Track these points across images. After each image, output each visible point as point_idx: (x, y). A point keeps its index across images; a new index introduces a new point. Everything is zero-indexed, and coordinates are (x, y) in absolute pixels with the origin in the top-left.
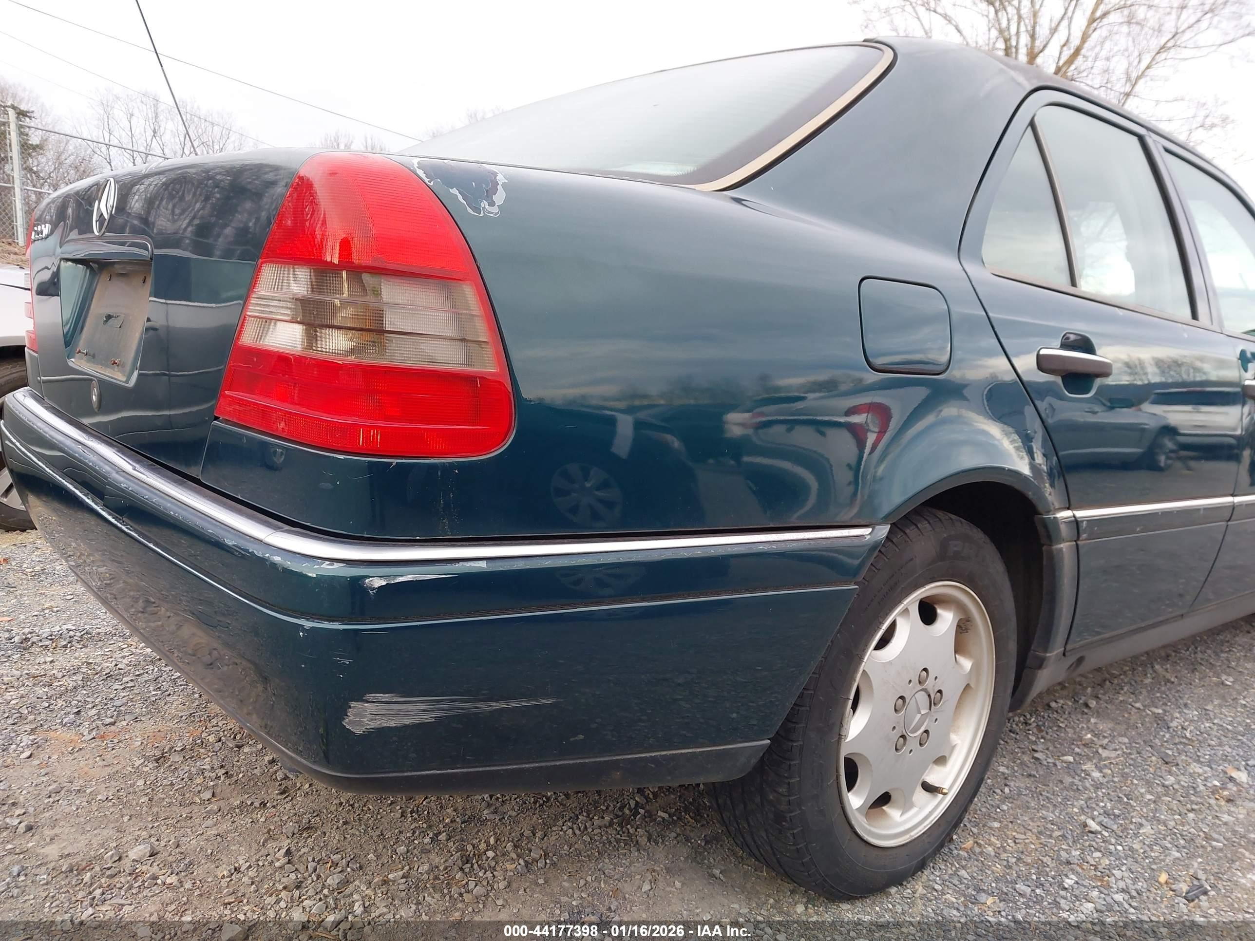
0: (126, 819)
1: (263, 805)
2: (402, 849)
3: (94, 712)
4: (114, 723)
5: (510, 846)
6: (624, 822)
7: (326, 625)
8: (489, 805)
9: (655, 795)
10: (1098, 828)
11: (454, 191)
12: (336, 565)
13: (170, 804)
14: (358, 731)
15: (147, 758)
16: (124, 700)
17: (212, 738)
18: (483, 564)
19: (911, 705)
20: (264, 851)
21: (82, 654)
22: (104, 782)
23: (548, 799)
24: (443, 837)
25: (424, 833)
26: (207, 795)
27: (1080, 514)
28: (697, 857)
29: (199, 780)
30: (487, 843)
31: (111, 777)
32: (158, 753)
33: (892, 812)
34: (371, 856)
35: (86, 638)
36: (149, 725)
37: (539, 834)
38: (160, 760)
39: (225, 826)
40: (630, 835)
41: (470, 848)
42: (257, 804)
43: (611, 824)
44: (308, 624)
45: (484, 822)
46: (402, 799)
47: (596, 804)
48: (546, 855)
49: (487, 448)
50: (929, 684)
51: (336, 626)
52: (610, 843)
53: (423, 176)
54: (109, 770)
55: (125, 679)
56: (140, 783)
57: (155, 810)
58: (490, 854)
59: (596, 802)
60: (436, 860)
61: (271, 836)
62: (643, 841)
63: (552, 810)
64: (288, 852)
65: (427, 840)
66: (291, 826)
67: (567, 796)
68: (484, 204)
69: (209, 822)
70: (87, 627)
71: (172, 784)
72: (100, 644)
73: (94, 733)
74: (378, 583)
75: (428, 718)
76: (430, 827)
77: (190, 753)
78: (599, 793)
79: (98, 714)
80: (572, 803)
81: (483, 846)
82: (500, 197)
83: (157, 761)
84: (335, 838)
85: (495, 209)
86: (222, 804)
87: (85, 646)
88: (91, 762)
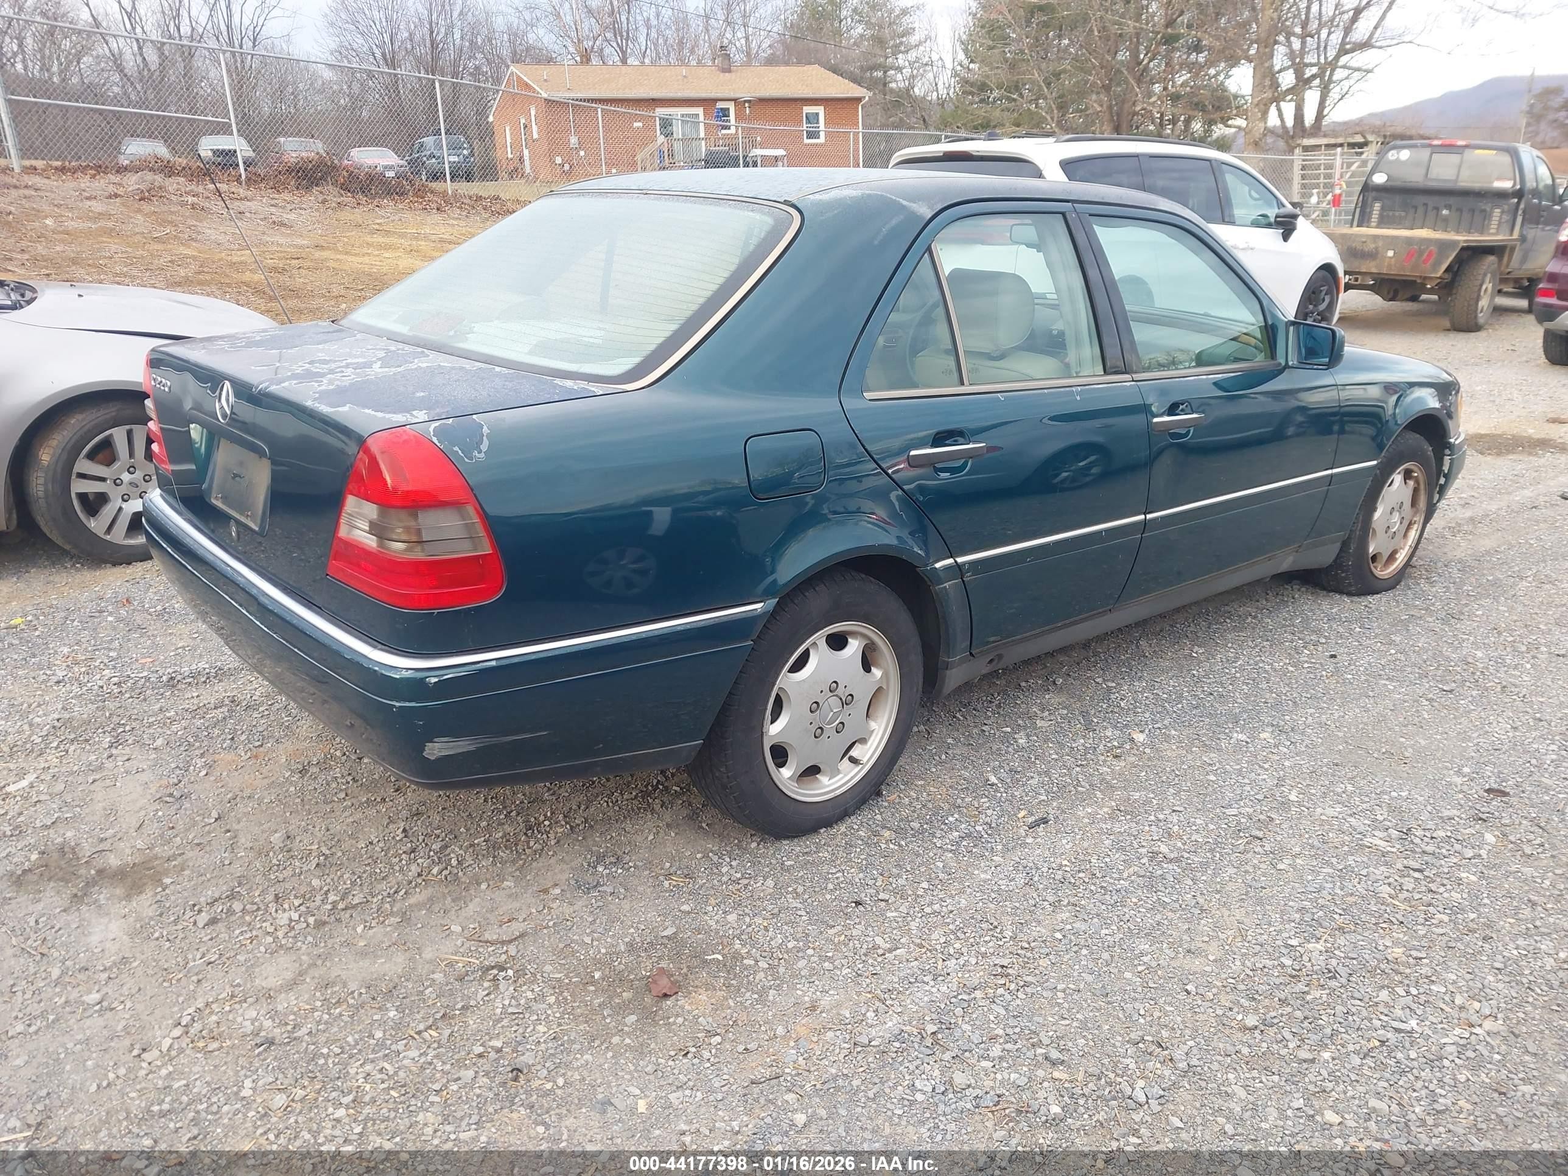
0: (288, 814)
1: (384, 800)
2: (484, 824)
3: (243, 737)
4: (261, 746)
5: (561, 817)
6: (645, 794)
7: (407, 704)
8: (549, 789)
9: (673, 775)
10: (996, 782)
11: (456, 449)
12: (410, 672)
13: (317, 803)
14: (432, 758)
15: (292, 771)
16: (265, 726)
17: (338, 753)
18: (494, 663)
19: (825, 707)
20: (387, 831)
21: (219, 687)
22: (266, 789)
23: (594, 782)
24: (514, 814)
25: (501, 812)
26: (342, 795)
27: (960, 560)
28: (693, 817)
29: (334, 785)
30: (545, 816)
31: (270, 786)
32: (300, 767)
33: (823, 779)
34: (462, 830)
35: (220, 674)
36: (288, 745)
37: (583, 807)
38: (303, 772)
39: (358, 815)
40: (649, 804)
41: (533, 820)
42: (379, 800)
43: (636, 797)
44: (397, 704)
45: (544, 802)
46: (484, 791)
47: (628, 784)
48: (586, 821)
49: (489, 597)
50: (840, 691)
51: (413, 704)
52: (633, 810)
53: (436, 442)
54: (266, 781)
55: (261, 709)
56: (292, 789)
57: (307, 807)
58: (547, 823)
59: (629, 782)
60: (508, 828)
61: (391, 821)
62: (657, 807)
63: (596, 791)
64: (404, 830)
65: (502, 816)
66: (405, 813)
67: (608, 780)
68: (476, 453)
69: (347, 814)
70: (219, 664)
71: (315, 789)
72: (232, 678)
73: (249, 754)
74: (434, 680)
75: (472, 748)
76: (504, 808)
77: (324, 765)
78: (632, 776)
79: (248, 738)
80: (611, 784)
81: (542, 818)
82: (484, 447)
83: (300, 772)
84: (436, 818)
85: (482, 455)
86: (354, 800)
87: (220, 681)
88: (252, 776)
